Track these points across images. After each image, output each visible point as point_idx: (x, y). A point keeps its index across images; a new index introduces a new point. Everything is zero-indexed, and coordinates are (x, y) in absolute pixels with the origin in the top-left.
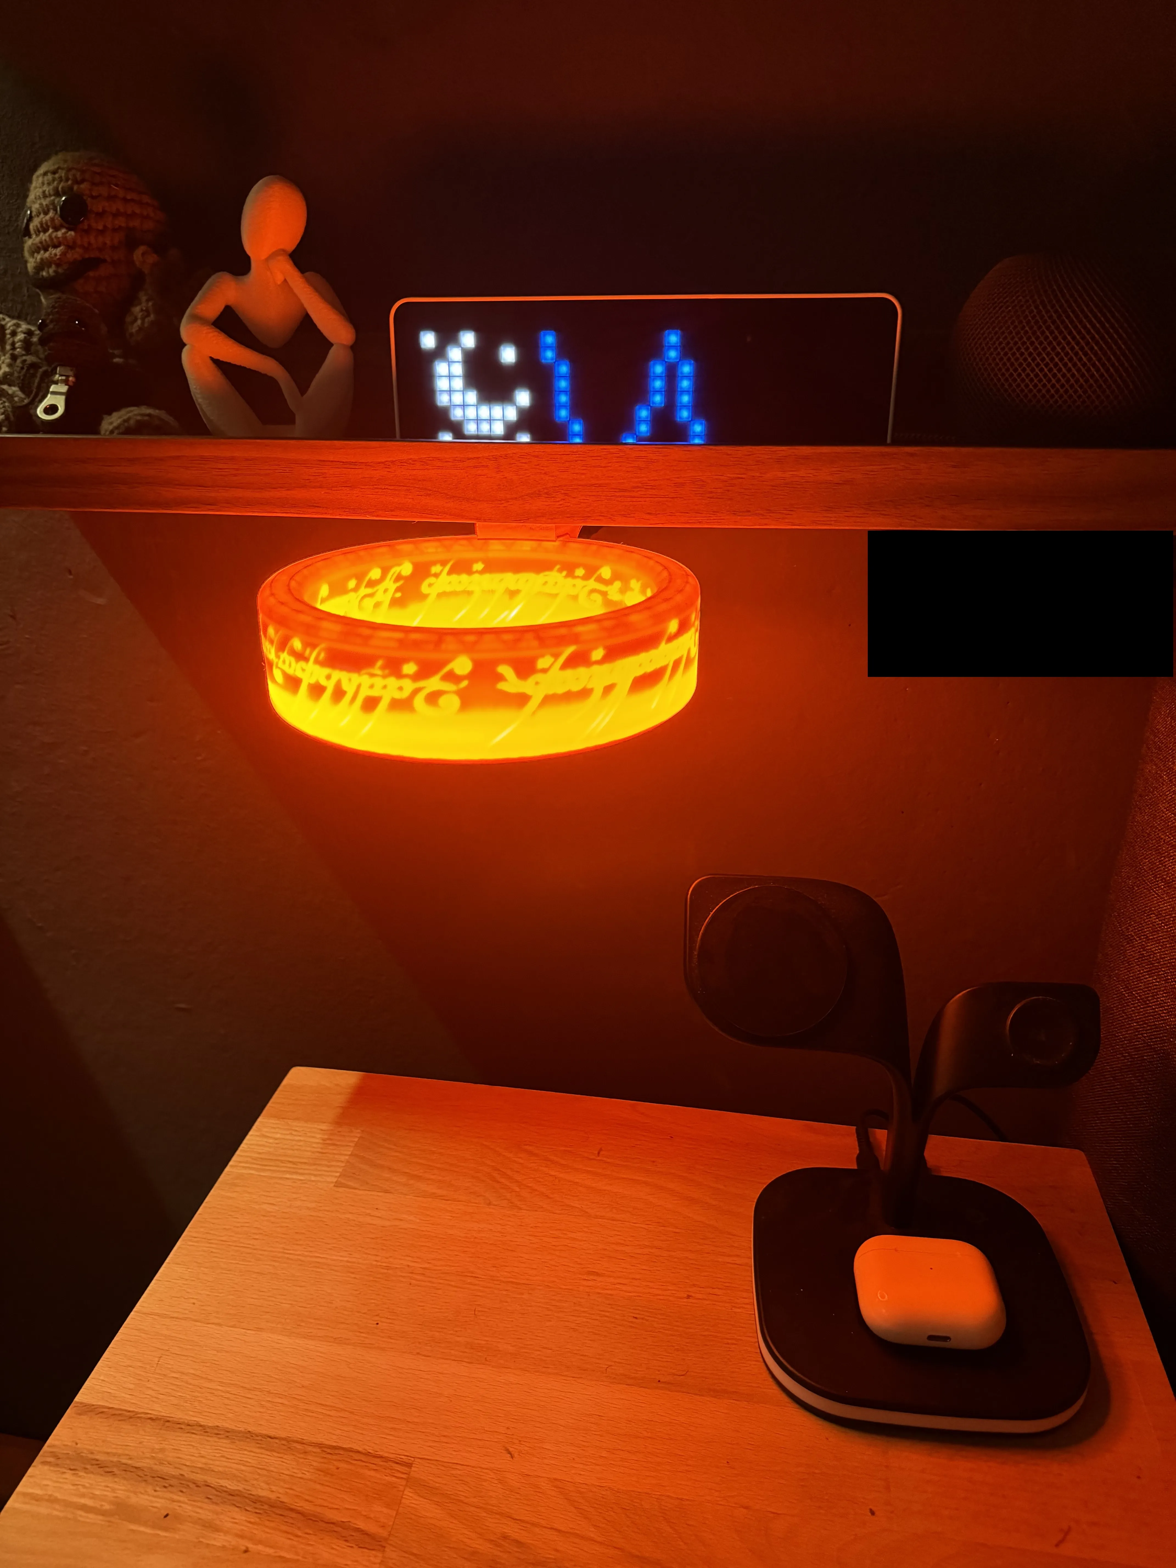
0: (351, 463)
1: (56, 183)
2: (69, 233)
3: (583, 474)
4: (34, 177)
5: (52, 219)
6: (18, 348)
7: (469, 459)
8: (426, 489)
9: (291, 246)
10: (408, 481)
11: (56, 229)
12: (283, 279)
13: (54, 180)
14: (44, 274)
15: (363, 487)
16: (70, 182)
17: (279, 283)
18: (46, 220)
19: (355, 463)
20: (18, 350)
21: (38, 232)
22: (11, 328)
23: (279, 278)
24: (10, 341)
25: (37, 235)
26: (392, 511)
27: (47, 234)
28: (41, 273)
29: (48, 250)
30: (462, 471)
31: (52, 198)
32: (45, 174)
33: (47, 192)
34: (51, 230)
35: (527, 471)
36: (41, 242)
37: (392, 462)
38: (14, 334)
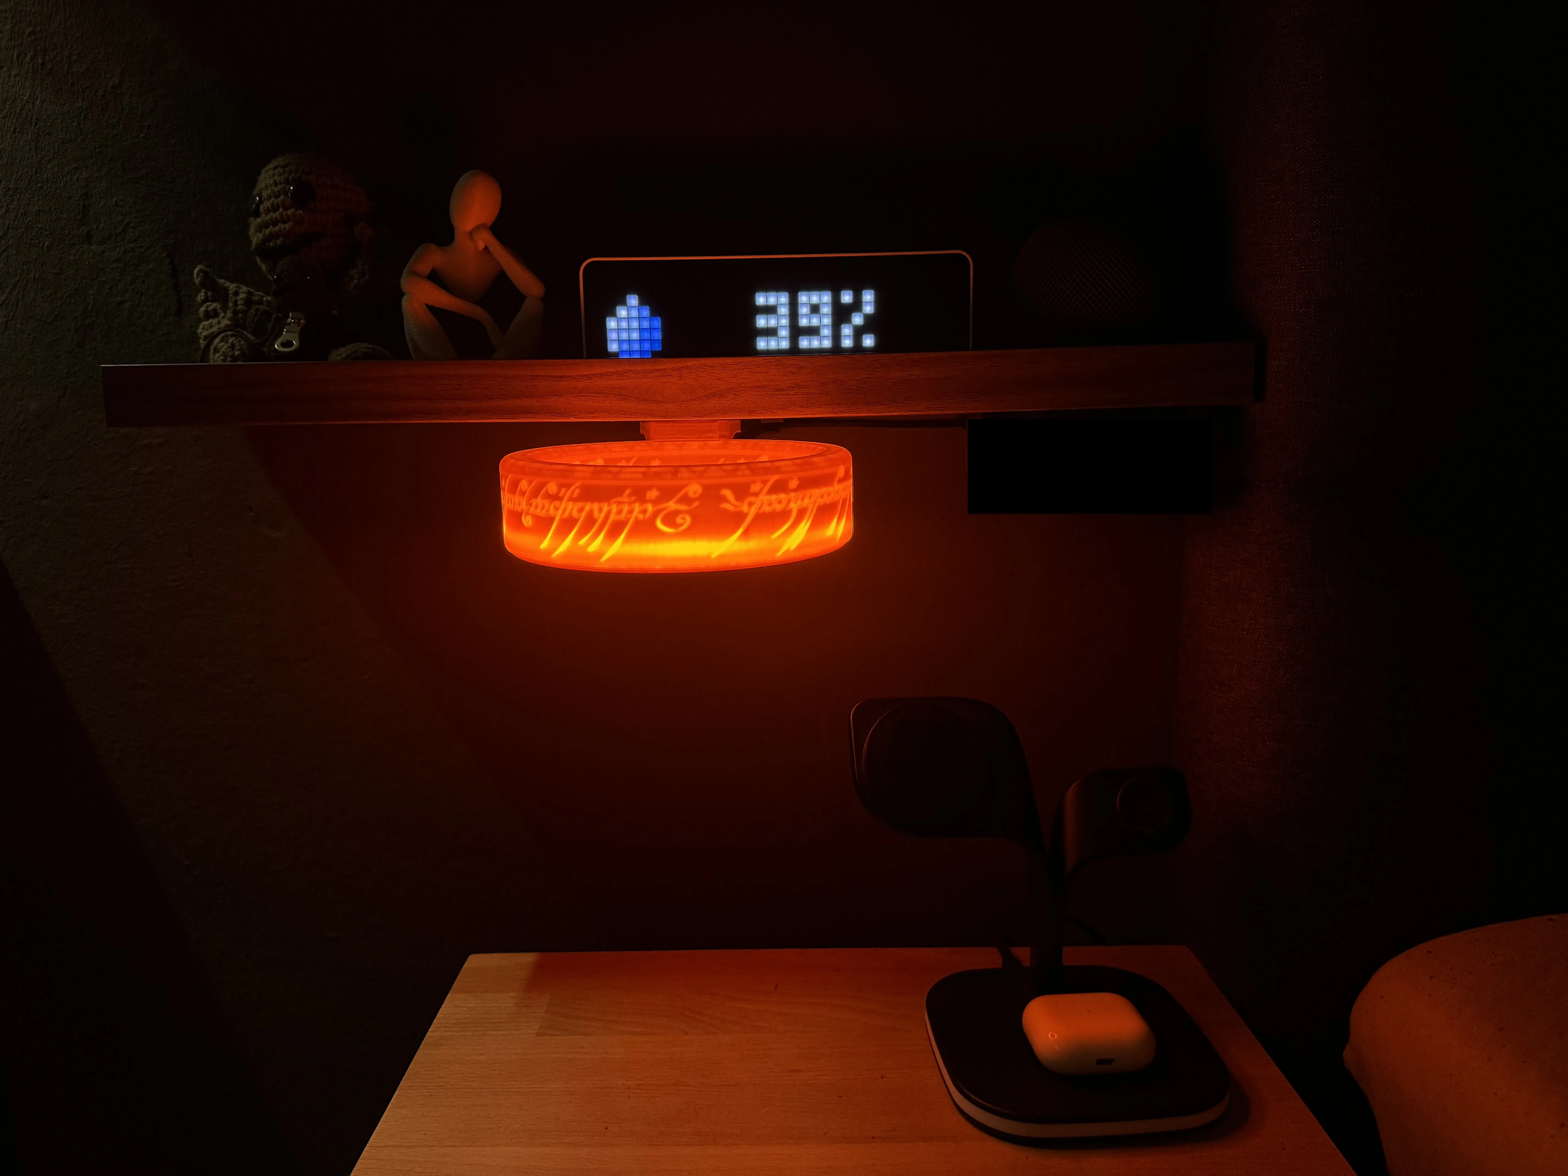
0: (557, 377)
1: (286, 174)
2: (298, 211)
3: (749, 379)
4: (263, 171)
5: (283, 202)
6: (241, 305)
7: (656, 370)
8: (621, 395)
9: (490, 222)
10: (606, 389)
11: (286, 208)
12: (484, 246)
13: (284, 172)
14: (271, 244)
15: (568, 395)
16: (299, 174)
17: (480, 250)
18: (277, 203)
19: (562, 377)
20: (240, 306)
21: (268, 211)
22: (234, 289)
23: (481, 246)
24: (233, 300)
25: (266, 214)
26: (592, 413)
27: (278, 213)
28: (267, 244)
29: (277, 225)
30: (651, 380)
31: (283, 185)
32: (275, 168)
33: (278, 181)
34: (281, 210)
35: (704, 378)
36: (271, 219)
37: (593, 375)
38: (236, 294)
